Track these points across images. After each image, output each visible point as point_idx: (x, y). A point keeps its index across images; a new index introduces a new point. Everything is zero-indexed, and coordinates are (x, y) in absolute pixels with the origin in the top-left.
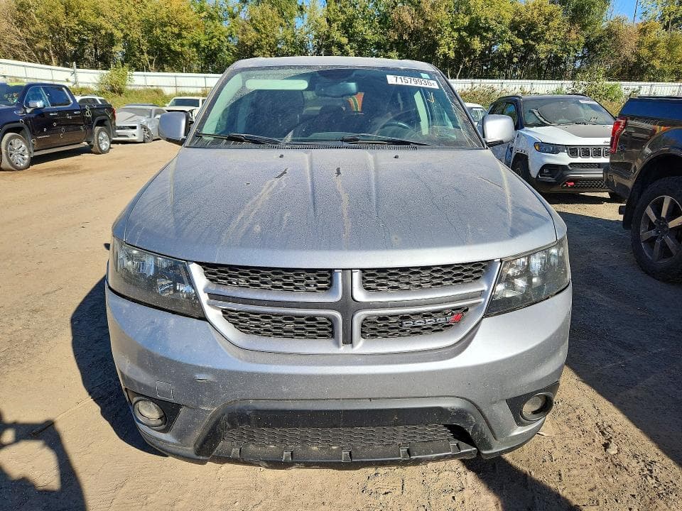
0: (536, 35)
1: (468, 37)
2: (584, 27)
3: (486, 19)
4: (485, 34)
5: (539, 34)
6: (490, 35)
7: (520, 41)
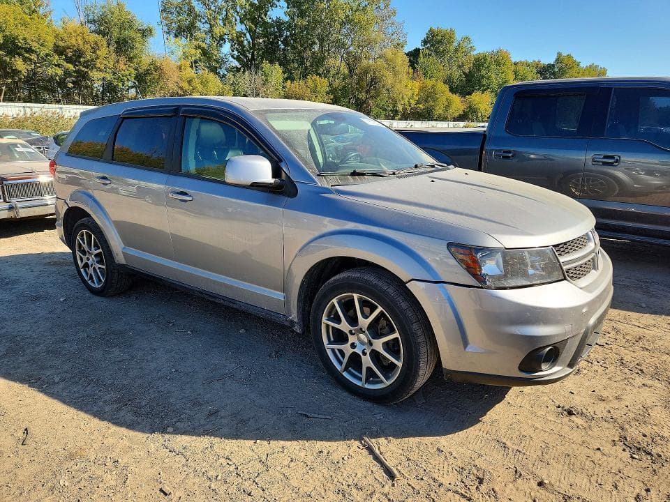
0: (85, 62)
1: (6, 56)
2: (130, 59)
3: (24, 39)
4: (27, 55)
5: (88, 61)
6: (34, 57)
7: (71, 67)
